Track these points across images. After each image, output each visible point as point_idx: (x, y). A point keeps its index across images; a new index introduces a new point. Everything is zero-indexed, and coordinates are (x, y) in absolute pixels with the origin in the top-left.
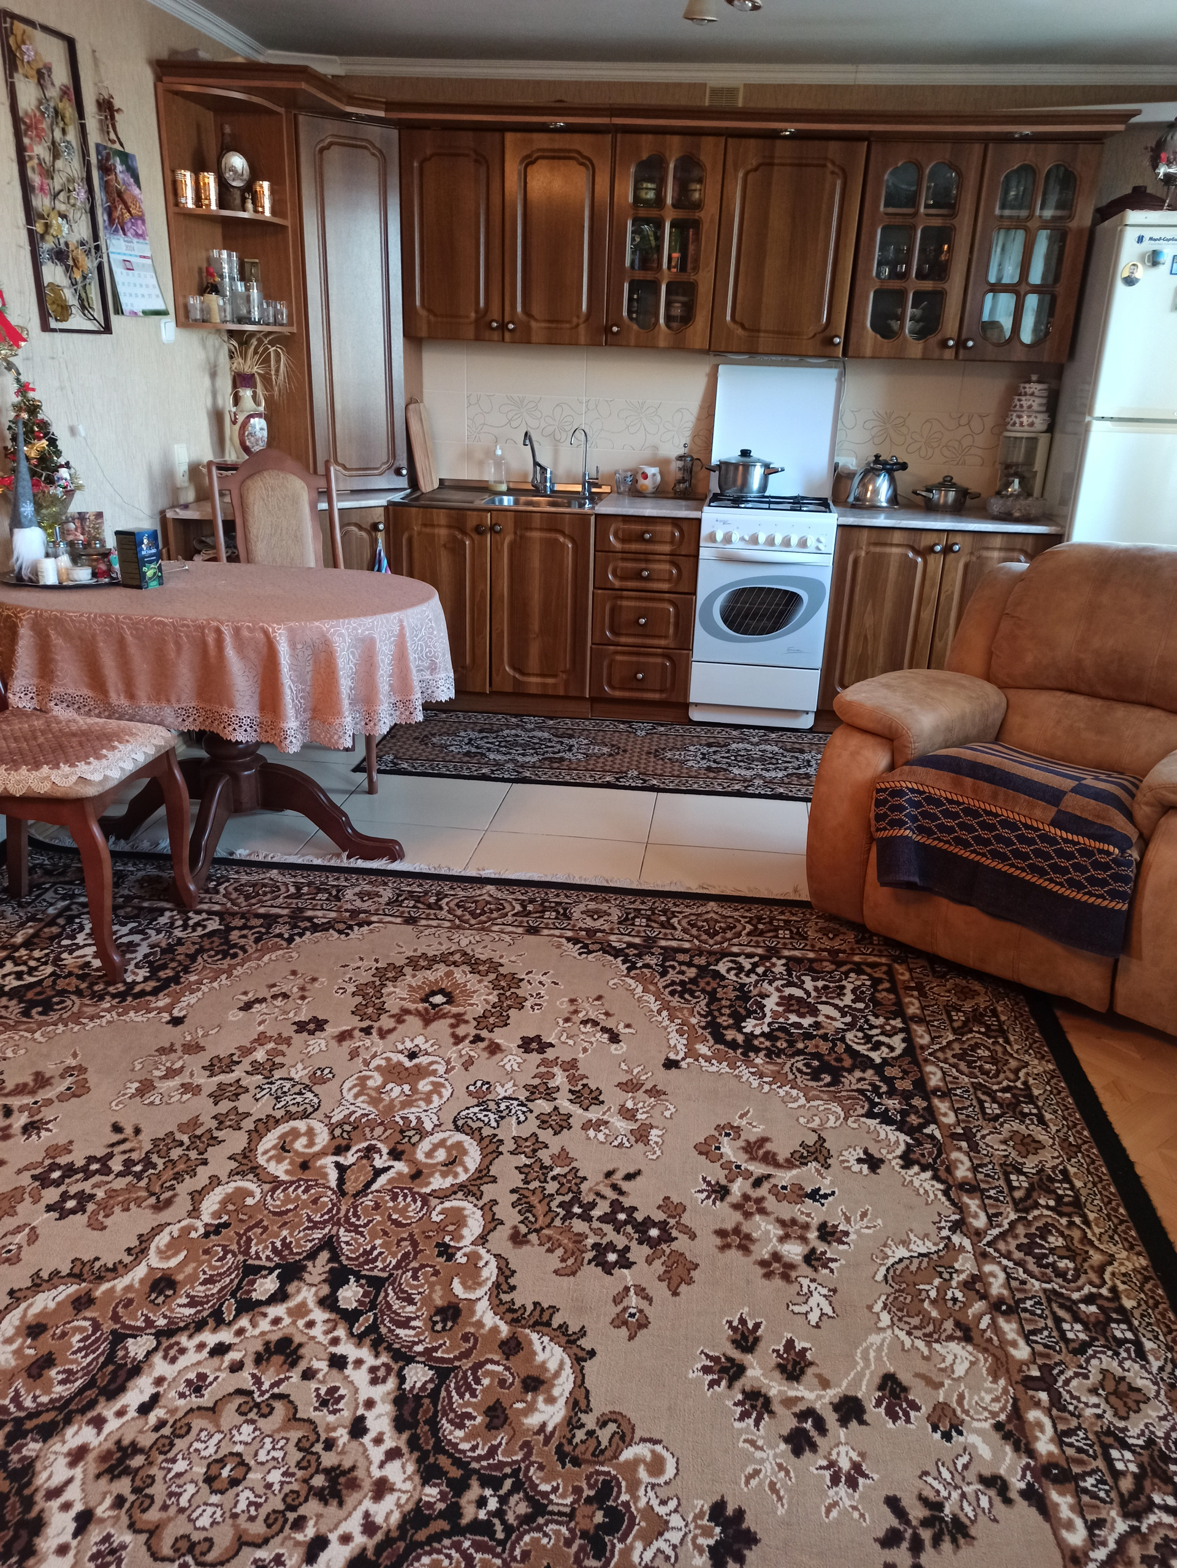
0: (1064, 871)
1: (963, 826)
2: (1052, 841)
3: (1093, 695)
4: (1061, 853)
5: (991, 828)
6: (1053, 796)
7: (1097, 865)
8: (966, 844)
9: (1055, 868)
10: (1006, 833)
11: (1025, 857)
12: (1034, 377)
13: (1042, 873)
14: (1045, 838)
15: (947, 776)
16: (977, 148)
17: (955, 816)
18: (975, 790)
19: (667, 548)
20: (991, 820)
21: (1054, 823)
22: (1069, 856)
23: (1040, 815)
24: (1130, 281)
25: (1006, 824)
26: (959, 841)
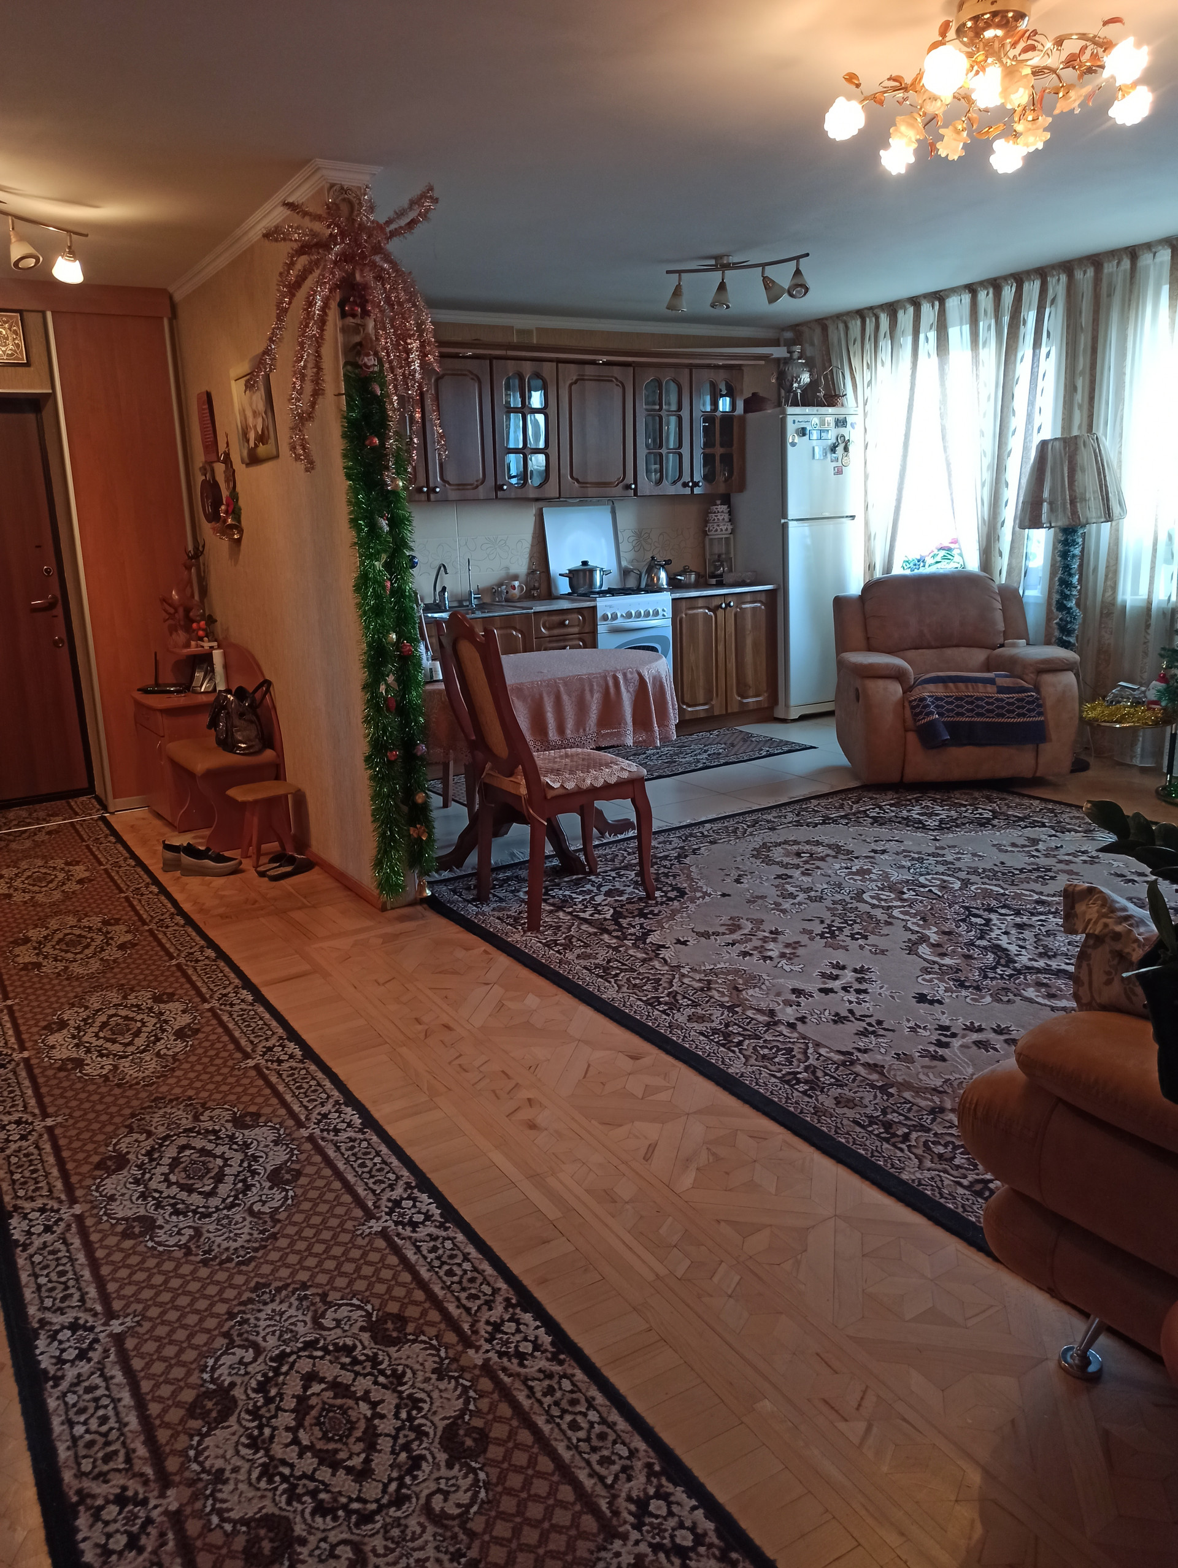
0: (1013, 711)
1: (958, 706)
2: (1002, 700)
3: (930, 647)
4: (1009, 704)
5: (972, 703)
6: (991, 681)
7: (1029, 703)
8: (962, 714)
9: (1009, 711)
10: (980, 703)
11: (992, 711)
12: (718, 502)
13: (1003, 716)
14: (997, 700)
15: (941, 685)
16: (687, 371)
17: (951, 703)
18: (957, 688)
19: (576, 630)
20: (970, 699)
21: (998, 692)
22: (1012, 704)
23: (991, 689)
24: (793, 444)
25: (978, 699)
26: (958, 714)
